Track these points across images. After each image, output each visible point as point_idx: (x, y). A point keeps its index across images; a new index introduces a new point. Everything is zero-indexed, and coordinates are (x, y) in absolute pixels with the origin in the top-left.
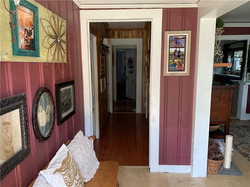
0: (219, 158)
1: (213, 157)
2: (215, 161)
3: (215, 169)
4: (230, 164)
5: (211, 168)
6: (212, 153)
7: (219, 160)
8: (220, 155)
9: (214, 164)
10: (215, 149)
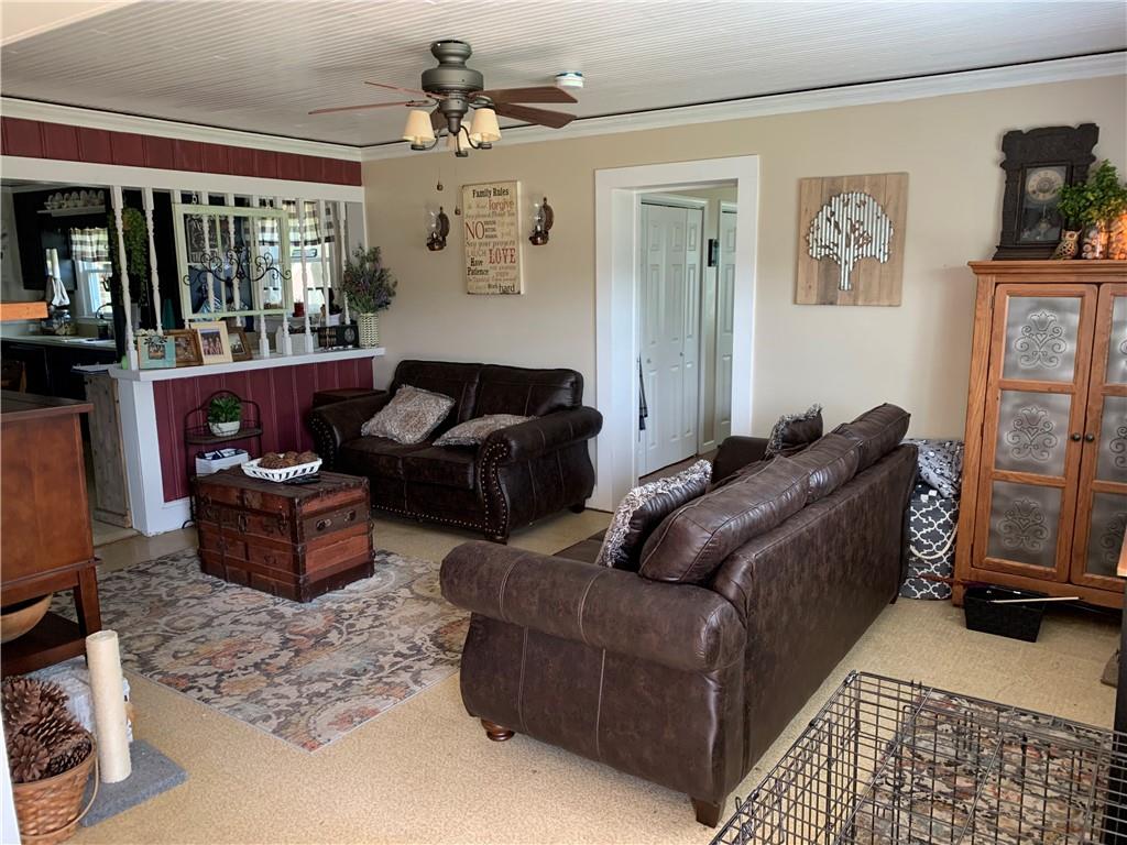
0: (72, 756)
1: (41, 764)
2: (53, 782)
3: (61, 815)
4: (129, 754)
5: (40, 820)
6: (34, 749)
7: (72, 767)
8: (75, 741)
9: (53, 795)
10: (43, 721)
